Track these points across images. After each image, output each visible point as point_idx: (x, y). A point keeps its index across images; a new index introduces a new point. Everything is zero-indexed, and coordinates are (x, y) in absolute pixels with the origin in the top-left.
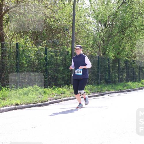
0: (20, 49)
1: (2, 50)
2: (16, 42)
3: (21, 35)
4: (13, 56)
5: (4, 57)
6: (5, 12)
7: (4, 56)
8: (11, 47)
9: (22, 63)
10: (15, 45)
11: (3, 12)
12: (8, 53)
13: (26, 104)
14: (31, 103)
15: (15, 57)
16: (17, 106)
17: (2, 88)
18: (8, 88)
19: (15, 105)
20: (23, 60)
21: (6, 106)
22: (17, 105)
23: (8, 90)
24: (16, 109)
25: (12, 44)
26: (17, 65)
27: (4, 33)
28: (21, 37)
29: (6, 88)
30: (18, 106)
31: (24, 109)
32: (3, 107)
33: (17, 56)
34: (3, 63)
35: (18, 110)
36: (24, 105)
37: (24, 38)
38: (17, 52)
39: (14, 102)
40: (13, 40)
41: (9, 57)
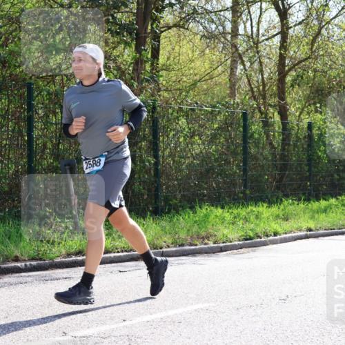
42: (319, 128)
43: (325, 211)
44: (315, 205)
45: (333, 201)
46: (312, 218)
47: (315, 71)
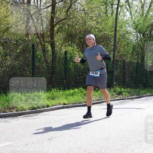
0: (68, 56)
1: (53, 56)
2: (65, 50)
3: (69, 43)
4: (62, 62)
5: (54, 63)
6: (56, 24)
7: (54, 61)
8: (60, 54)
9: (70, 68)
10: (64, 53)
11: (55, 23)
12: (57, 59)
13: (72, 104)
14: (77, 103)
15: (63, 63)
16: (64, 106)
17: (52, 89)
18: (57, 89)
19: (63, 105)
20: (71, 65)
21: (55, 105)
22: (65, 104)
23: (57, 91)
24: (63, 108)
25: (62, 51)
26: (65, 69)
27: (55, 42)
28: (69, 46)
29: (56, 90)
30: (66, 106)
31: (71, 108)
32: (53, 106)
33: (65, 62)
34: (53, 67)
35: (65, 109)
36: (70, 105)
37: (71, 46)
38: (66, 58)
39: (62, 102)
40: (62, 47)
41: (58, 62)
42: (70, 54)
43: (72, 95)
44: (68, 92)
45: (76, 90)
46: (66, 98)
47: (69, 25)
